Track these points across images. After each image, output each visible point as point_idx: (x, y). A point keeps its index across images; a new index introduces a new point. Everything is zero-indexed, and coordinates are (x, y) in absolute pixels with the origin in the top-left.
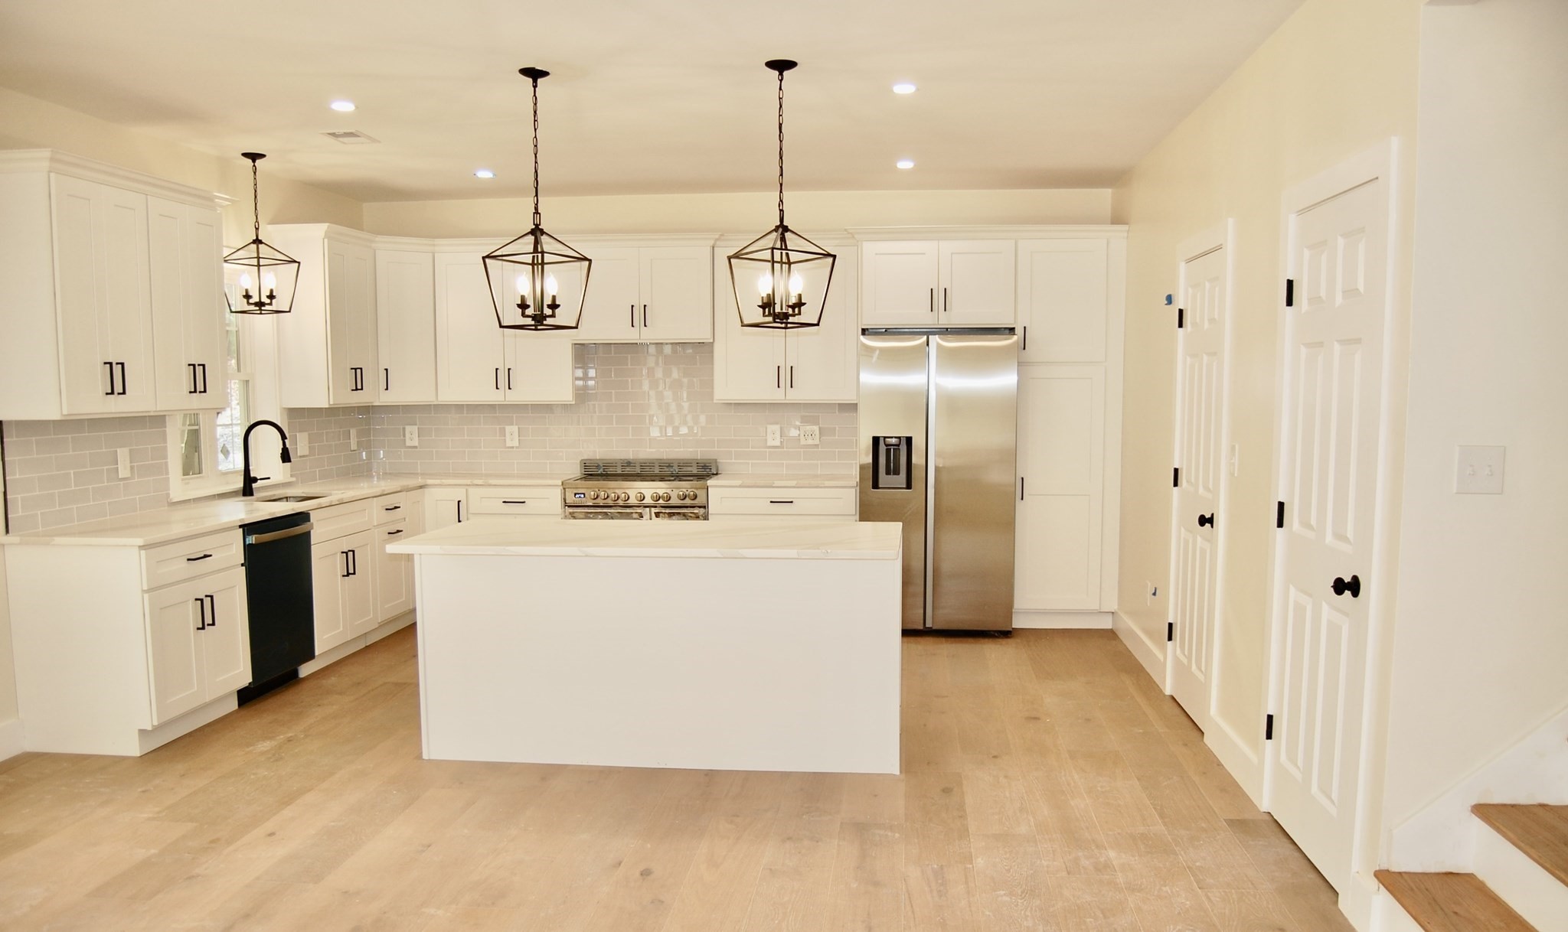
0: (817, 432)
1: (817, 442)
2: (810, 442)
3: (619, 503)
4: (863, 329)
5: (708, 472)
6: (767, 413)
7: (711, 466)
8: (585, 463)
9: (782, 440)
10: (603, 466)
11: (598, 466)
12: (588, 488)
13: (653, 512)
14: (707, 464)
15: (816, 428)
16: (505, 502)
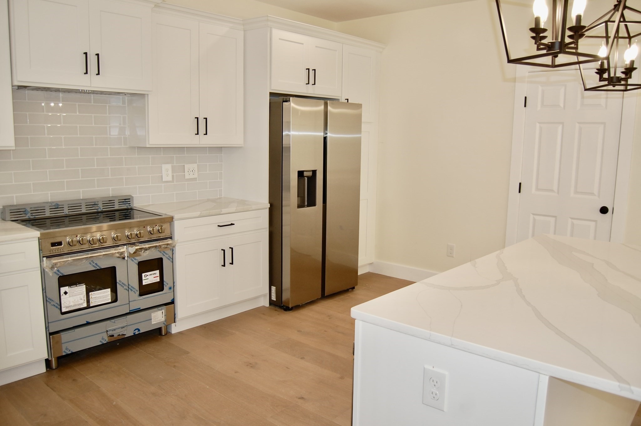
0: (196, 169)
1: (196, 176)
2: (192, 176)
3: (96, 246)
4: (270, 93)
5: (128, 206)
6: (162, 155)
7: (130, 201)
8: (10, 210)
9: (173, 176)
10: (31, 211)
11: (25, 211)
12: (66, 236)
13: (132, 249)
14: (127, 200)
15: (195, 166)
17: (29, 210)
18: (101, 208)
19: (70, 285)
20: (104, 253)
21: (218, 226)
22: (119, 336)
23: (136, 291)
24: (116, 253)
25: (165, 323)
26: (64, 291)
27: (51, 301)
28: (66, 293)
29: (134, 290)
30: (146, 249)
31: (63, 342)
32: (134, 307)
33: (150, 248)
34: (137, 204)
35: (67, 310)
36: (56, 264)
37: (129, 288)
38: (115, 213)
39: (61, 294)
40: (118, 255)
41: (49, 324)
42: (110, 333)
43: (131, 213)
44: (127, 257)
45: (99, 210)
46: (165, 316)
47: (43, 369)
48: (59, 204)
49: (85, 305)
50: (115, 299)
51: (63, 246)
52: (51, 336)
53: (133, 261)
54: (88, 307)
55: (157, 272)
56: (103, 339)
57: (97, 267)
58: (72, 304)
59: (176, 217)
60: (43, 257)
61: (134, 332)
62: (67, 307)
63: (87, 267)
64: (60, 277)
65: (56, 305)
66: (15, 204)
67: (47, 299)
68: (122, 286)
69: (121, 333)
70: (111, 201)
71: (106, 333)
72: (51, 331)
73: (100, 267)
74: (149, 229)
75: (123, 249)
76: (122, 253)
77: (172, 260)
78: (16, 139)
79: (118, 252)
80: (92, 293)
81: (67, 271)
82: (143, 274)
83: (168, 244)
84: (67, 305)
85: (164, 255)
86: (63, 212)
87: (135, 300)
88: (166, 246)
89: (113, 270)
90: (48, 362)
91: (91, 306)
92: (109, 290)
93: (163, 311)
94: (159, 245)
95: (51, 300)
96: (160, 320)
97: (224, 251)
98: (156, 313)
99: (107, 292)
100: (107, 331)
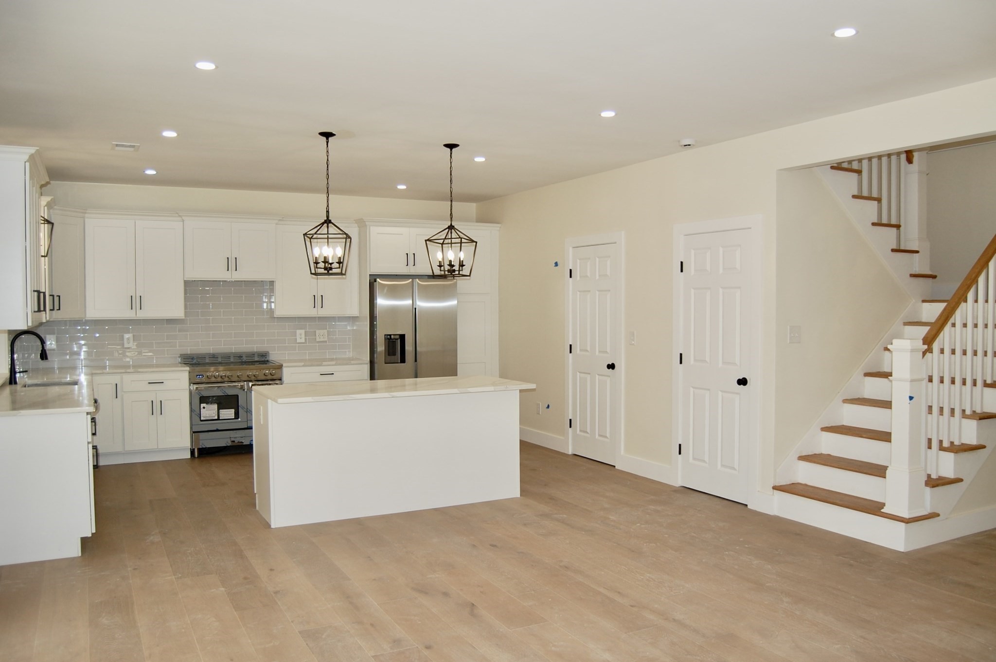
0: (326, 334)
1: (326, 339)
2: (322, 340)
3: (226, 380)
4: (370, 275)
5: (265, 359)
6: (297, 323)
7: (266, 356)
8: (184, 357)
9: (306, 339)
10: (197, 358)
11: (193, 358)
12: (210, 372)
13: (250, 384)
14: (265, 354)
15: (325, 332)
16: (149, 383)
17: (195, 358)
18: (244, 359)
19: (207, 403)
20: (232, 385)
21: (321, 374)
22: (238, 443)
23: (252, 414)
24: (238, 386)
26: (203, 406)
27: (194, 412)
28: (204, 408)
31: (200, 439)
35: (204, 419)
36: (198, 388)
37: (247, 411)
39: (201, 408)
41: (193, 426)
42: (233, 439)
44: (247, 389)
45: (243, 361)
47: (189, 456)
48: (217, 355)
49: (216, 418)
50: (237, 417)
51: (204, 378)
52: (193, 434)
54: (219, 419)
56: (227, 442)
57: (225, 393)
58: (208, 415)
59: (285, 365)
60: (191, 383)
61: (251, 442)
62: (204, 417)
63: (219, 393)
64: (201, 397)
65: (198, 415)
66: (189, 353)
67: (192, 410)
69: (240, 441)
70: (253, 355)
72: (193, 431)
73: (227, 394)
74: (265, 372)
75: (244, 384)
76: (242, 386)
78: (186, 312)
79: (240, 385)
80: (222, 410)
81: (205, 394)
84: (204, 415)
89: (236, 397)
90: (192, 451)
92: (233, 410)
95: (194, 410)
99: (232, 411)
100: (230, 438)
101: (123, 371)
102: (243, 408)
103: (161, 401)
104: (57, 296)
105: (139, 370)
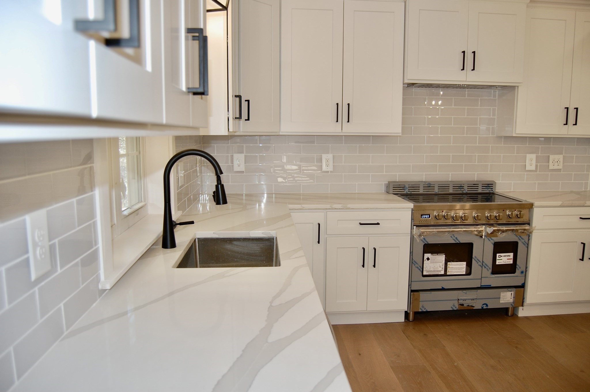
0: (561, 160)
1: (561, 167)
2: (556, 167)
3: (459, 222)
5: (490, 191)
6: (527, 145)
7: (492, 186)
8: (394, 185)
9: (536, 166)
10: (409, 187)
11: (404, 187)
12: (434, 210)
13: (490, 230)
14: (490, 185)
15: (561, 157)
16: (361, 224)
17: (407, 186)
18: (466, 190)
19: (432, 253)
20: (464, 230)
21: (581, 218)
22: (468, 307)
23: (489, 269)
24: (474, 230)
25: (513, 305)
26: (427, 257)
27: (415, 264)
28: (428, 259)
29: (487, 267)
30: (503, 231)
31: (420, 300)
32: (485, 283)
33: (507, 230)
34: (499, 189)
35: (427, 274)
36: (423, 233)
37: (483, 265)
38: (477, 196)
39: (424, 260)
40: (476, 233)
41: (412, 282)
42: (461, 302)
43: (492, 197)
44: (485, 236)
45: (464, 192)
46: (514, 297)
47: (402, 319)
48: (432, 183)
49: (443, 273)
50: (469, 273)
51: (430, 218)
52: (412, 293)
53: (489, 240)
54: (445, 275)
55: (512, 255)
56: (454, 305)
57: (457, 241)
58: (432, 269)
59: (536, 204)
60: (414, 225)
61: (483, 306)
62: (427, 271)
63: (448, 239)
64: (425, 244)
65: (419, 268)
66: (397, 181)
67: (413, 261)
68: (476, 261)
69: (470, 304)
70: (475, 185)
71: (457, 301)
72: (412, 289)
73: (459, 241)
74: (508, 212)
75: (482, 228)
76: (480, 232)
77: (528, 245)
79: (477, 230)
80: (450, 263)
81: (432, 241)
82: (498, 255)
83: (525, 230)
84: (428, 269)
85: (520, 240)
86: (434, 191)
87: (487, 277)
88: (523, 231)
89: (470, 246)
90: (407, 314)
91: (447, 274)
92: (465, 263)
93: (513, 293)
94: (517, 230)
95: (415, 262)
96: (508, 301)
97: (584, 244)
98: (505, 293)
99: (462, 265)
100: (458, 300)
101: (328, 206)
102: (478, 261)
103: (375, 249)
104: (246, 101)
105: (350, 206)
